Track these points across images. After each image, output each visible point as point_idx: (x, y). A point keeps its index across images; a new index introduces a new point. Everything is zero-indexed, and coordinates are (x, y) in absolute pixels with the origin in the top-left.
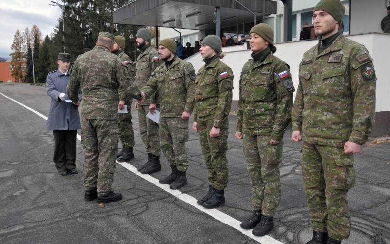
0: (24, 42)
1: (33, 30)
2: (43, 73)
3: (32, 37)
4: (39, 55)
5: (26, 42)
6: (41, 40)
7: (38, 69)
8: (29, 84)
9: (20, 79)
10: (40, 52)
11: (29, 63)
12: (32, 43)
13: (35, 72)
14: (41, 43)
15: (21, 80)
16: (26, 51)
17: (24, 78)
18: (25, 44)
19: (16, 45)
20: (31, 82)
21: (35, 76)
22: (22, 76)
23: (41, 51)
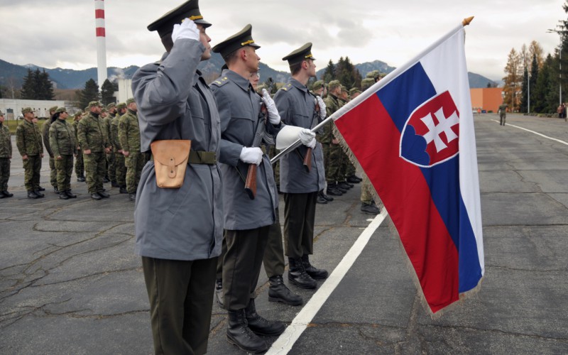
0: (520, 63)
1: (531, 48)
2: (541, 102)
3: (530, 55)
4: (537, 79)
5: (523, 62)
6: (542, 59)
7: (535, 97)
8: (522, 115)
9: (513, 109)
10: (539, 76)
11: (524, 89)
12: (530, 63)
13: (530, 99)
14: (541, 62)
15: (515, 110)
16: (522, 74)
17: (518, 107)
18: (522, 65)
19: (511, 68)
20: (525, 112)
21: (530, 105)
22: (515, 105)
23: (541, 75)
